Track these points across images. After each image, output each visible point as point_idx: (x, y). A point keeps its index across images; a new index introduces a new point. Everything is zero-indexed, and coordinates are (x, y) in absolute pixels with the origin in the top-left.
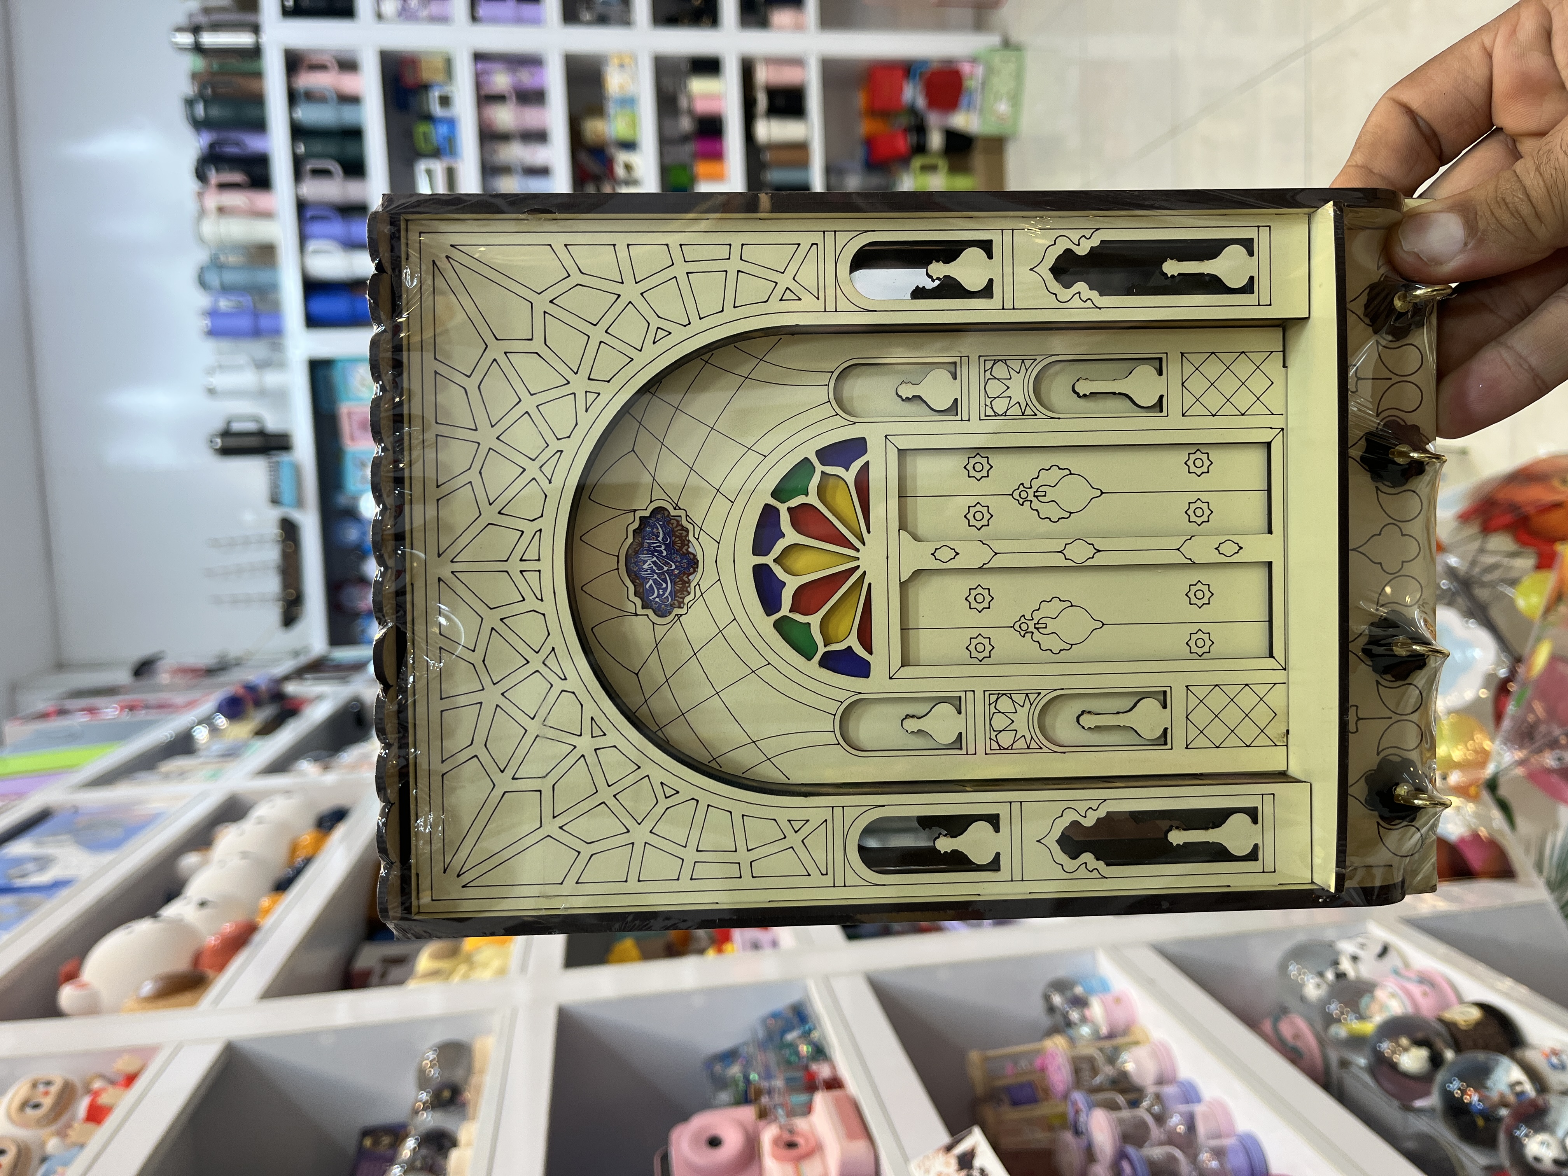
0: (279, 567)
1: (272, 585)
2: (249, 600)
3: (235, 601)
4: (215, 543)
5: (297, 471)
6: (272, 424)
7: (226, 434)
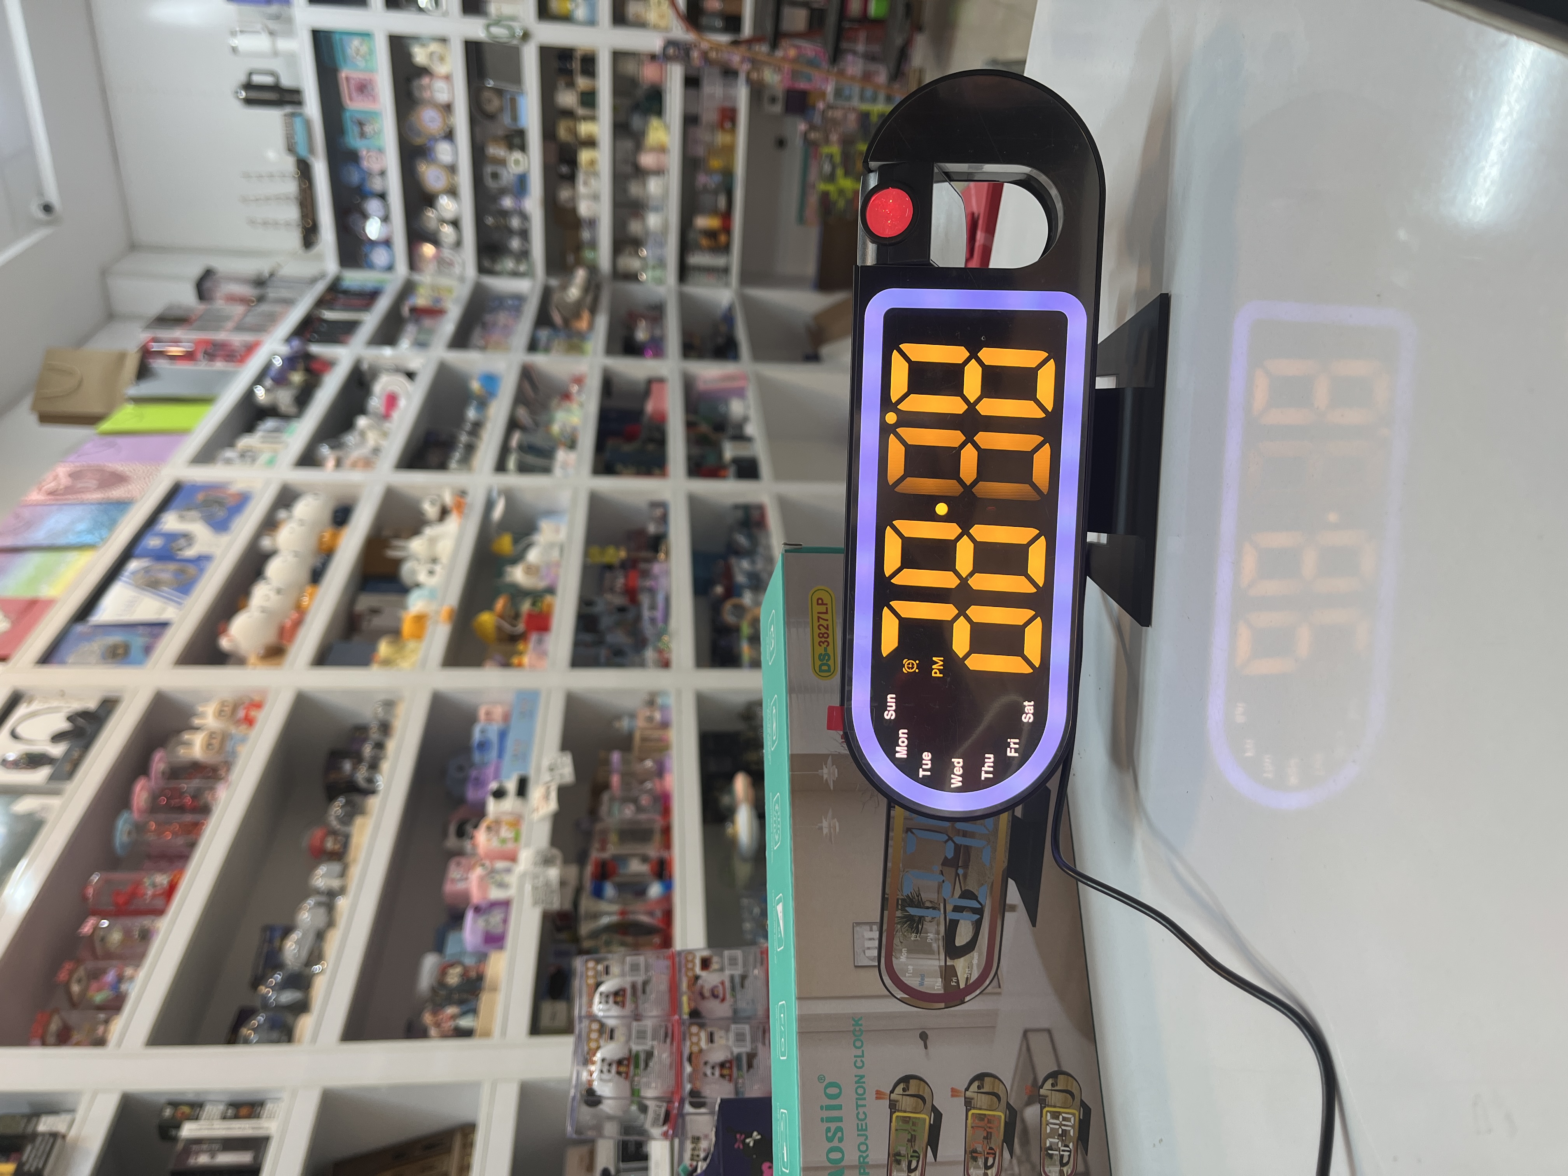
0: (297, 198)
1: (292, 213)
2: (276, 224)
3: (265, 223)
4: (247, 176)
5: (308, 124)
6: (286, 82)
7: (248, 86)
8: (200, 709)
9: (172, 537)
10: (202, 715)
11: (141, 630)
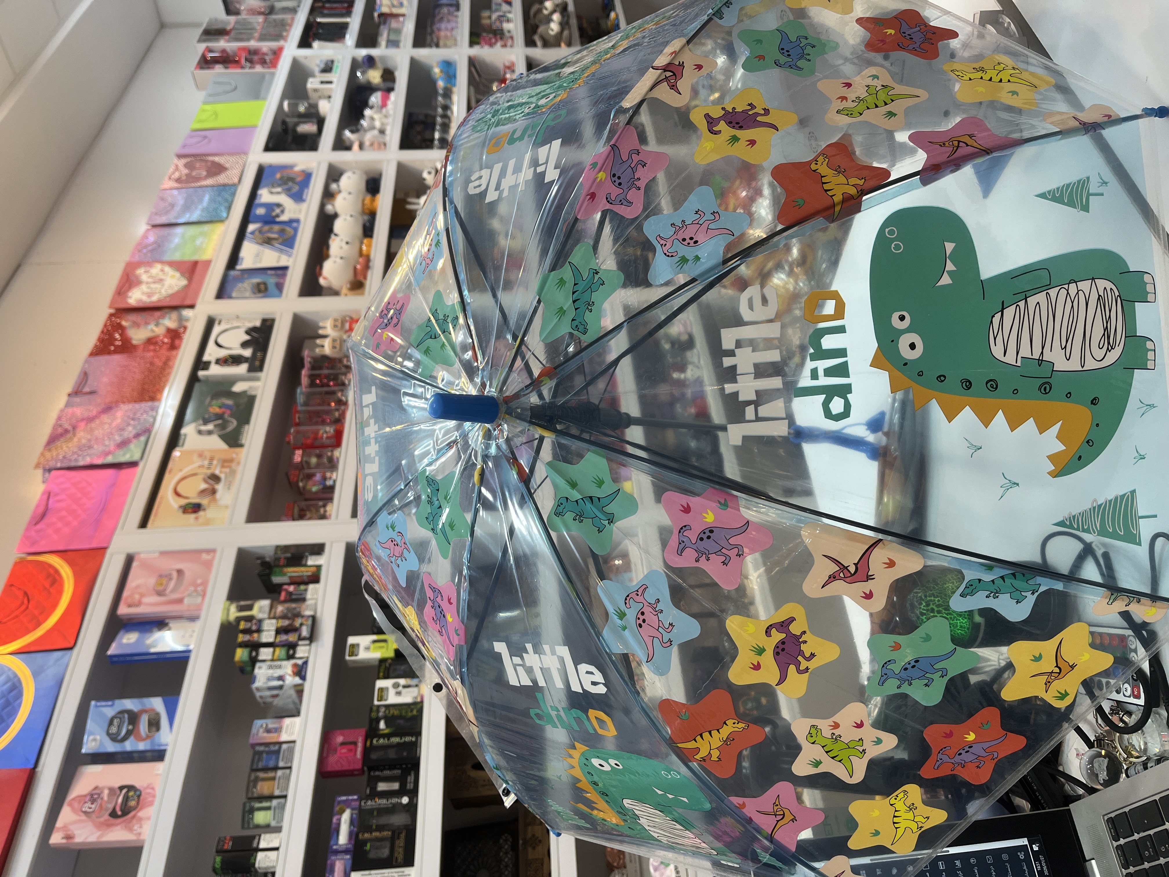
8: (321, 324)
9: (270, 207)
10: (324, 328)
11: (269, 272)
